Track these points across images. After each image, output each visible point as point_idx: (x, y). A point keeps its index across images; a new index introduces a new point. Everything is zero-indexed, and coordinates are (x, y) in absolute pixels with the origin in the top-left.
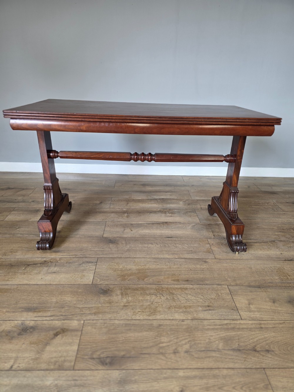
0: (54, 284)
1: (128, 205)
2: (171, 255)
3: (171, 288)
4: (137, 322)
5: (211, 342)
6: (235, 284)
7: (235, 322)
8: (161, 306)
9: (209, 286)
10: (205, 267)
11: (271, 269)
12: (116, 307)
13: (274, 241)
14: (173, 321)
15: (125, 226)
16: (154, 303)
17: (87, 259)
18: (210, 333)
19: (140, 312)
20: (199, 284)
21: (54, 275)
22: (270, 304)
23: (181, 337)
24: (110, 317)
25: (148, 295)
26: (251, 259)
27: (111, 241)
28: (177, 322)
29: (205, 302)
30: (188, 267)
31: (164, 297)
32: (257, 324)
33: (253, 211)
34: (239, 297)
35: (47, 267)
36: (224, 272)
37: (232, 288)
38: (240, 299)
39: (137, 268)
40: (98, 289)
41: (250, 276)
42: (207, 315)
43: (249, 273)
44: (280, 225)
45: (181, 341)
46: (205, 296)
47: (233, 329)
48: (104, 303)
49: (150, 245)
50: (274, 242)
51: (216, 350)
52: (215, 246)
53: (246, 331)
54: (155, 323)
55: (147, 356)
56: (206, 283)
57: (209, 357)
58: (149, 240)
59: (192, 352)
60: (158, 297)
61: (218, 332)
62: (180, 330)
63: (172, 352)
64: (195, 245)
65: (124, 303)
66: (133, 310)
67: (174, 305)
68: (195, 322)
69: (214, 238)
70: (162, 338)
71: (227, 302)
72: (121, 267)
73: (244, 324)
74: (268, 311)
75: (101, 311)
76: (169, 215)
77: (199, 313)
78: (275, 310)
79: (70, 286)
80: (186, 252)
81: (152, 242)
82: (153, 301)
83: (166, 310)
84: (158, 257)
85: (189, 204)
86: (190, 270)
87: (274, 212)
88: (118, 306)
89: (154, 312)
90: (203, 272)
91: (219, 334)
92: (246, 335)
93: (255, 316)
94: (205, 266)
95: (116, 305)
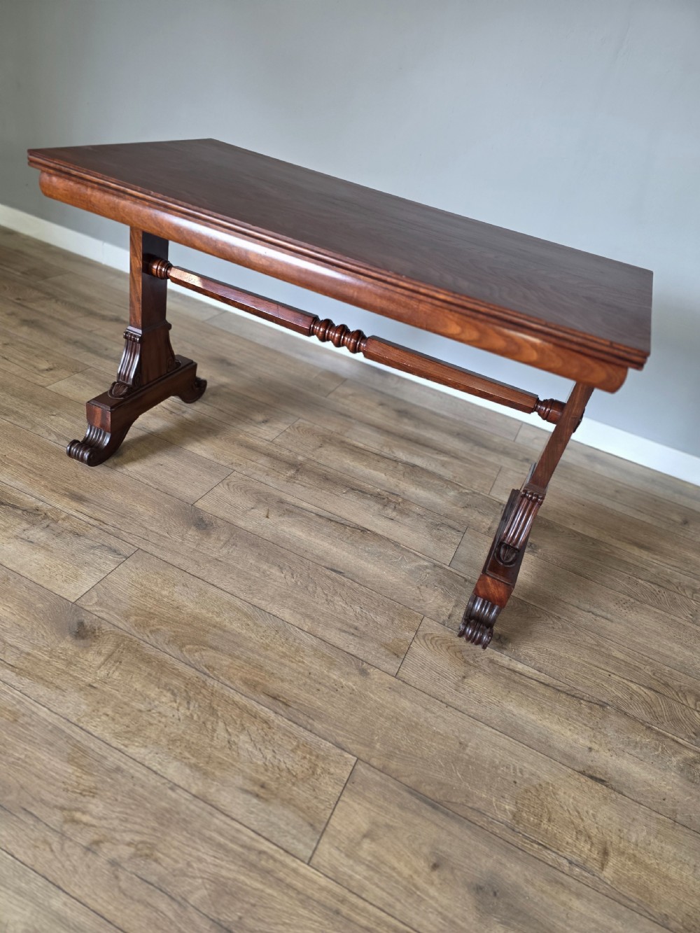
0: (8, 566)
1: (322, 450)
2: (299, 616)
3: (223, 695)
4: (81, 737)
5: (185, 875)
6: (381, 767)
7: (288, 860)
8: (162, 725)
9: (313, 736)
10: (350, 684)
11: (515, 776)
12: (71, 678)
13: (603, 705)
14: (154, 776)
15: (263, 499)
16: (154, 711)
17: (116, 540)
18: (206, 852)
19: (108, 715)
20: (294, 719)
21: (25, 548)
22: (422, 865)
23: (135, 823)
24: (41, 694)
25: (159, 688)
26: (488, 722)
27: (202, 523)
28: (159, 784)
29: (266, 770)
30: (308, 666)
31: (189, 709)
32: (334, 895)
33: (629, 596)
34: (359, 804)
35: (29, 523)
36: (383, 720)
37: (362, 770)
38: (355, 811)
39: (197, 611)
40: (76, 618)
41: (441, 766)
42: (239, 804)
43: (444, 756)
44: (668, 669)
45: (125, 831)
46: (278, 757)
47: (266, 873)
48: (59, 657)
49: (275, 571)
50: (601, 706)
51: (179, 899)
52: (428, 642)
53: (291, 897)
54: (113, 759)
55: (31, 822)
56: (311, 725)
57: (147, 905)
58: (283, 556)
59: (124, 869)
60: (176, 702)
61: (222, 860)
62: (148, 805)
63: (84, 844)
64: (379, 619)
65: (95, 679)
66: (98, 703)
67: (192, 740)
68: (196, 807)
69: (444, 621)
70: (94, 801)
71: (316, 798)
72: (165, 593)
73: (305, 877)
74: (397, 882)
75: (38, 670)
76: (388, 514)
77: (224, 790)
78: (418, 889)
79: (31, 585)
80: (339, 625)
81: (284, 565)
82: (156, 707)
83: (164, 741)
84: (265, 609)
85: (467, 506)
86: (307, 673)
87: (689, 624)
88: (78, 679)
89: (134, 734)
90: (332, 696)
91: (222, 867)
92: (279, 907)
93: (350, 872)
94: (352, 682)
95: (75, 675)
